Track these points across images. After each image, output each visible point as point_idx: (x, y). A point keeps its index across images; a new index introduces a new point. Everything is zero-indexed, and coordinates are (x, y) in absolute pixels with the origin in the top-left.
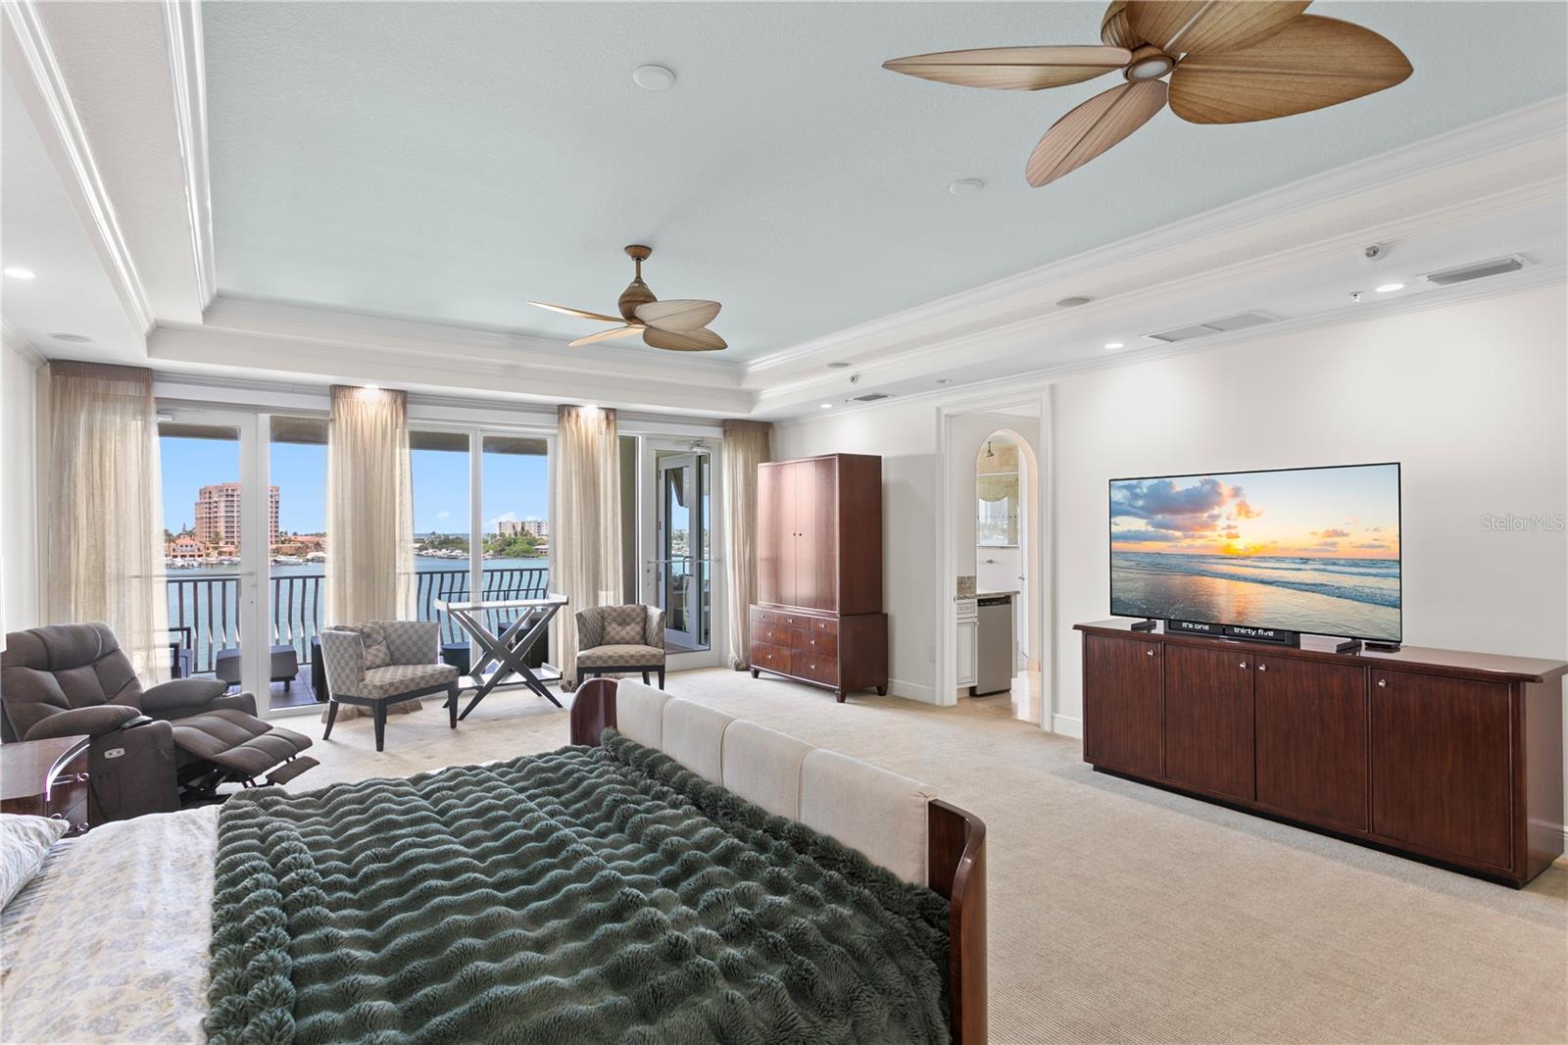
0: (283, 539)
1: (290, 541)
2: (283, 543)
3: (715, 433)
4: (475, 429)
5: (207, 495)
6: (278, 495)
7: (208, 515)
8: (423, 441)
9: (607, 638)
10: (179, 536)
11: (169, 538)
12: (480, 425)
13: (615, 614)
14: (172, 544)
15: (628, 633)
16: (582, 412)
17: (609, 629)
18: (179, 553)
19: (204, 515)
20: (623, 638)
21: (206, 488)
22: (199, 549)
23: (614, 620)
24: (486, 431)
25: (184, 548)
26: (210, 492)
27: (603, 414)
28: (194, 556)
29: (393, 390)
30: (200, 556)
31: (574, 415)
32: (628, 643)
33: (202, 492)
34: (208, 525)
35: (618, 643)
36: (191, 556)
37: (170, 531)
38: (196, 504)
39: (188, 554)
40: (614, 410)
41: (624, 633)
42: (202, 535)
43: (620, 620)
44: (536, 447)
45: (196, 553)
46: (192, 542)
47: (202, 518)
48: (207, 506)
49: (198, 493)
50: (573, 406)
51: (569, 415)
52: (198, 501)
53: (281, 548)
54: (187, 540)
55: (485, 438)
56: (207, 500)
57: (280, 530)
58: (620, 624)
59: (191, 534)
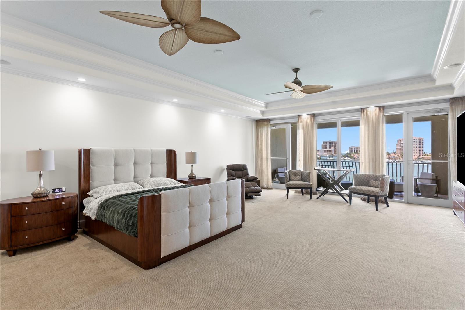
0: (425, 154)
1: (428, 155)
2: (425, 156)
3: (446, 105)
4: (338, 120)
5: (400, 142)
6: (423, 141)
7: (400, 147)
8: (321, 126)
9: (369, 184)
10: (391, 154)
11: (388, 154)
12: (339, 119)
13: (373, 177)
14: (389, 156)
15: (376, 184)
16: (368, 109)
17: (370, 181)
18: (391, 158)
19: (399, 147)
20: (374, 185)
21: (399, 140)
22: (397, 157)
23: (373, 179)
24: (341, 120)
25: (393, 157)
26: (400, 141)
27: (378, 109)
28: (395, 159)
29: (310, 114)
30: (397, 159)
31: (366, 111)
32: (375, 187)
33: (398, 141)
34: (400, 150)
35: (372, 186)
36: (394, 159)
37: (389, 152)
38: (396, 144)
39: (394, 158)
40: (383, 107)
41: (374, 184)
42: (398, 153)
43: (374, 179)
44: (356, 124)
45: (396, 158)
46: (395, 155)
47: (398, 148)
48: (400, 145)
49: (397, 141)
50: (365, 108)
51: (364, 111)
52: (397, 143)
53: (424, 157)
54: (394, 155)
55: (342, 122)
56: (400, 143)
57: (424, 152)
58: (374, 180)
59: (394, 153)
